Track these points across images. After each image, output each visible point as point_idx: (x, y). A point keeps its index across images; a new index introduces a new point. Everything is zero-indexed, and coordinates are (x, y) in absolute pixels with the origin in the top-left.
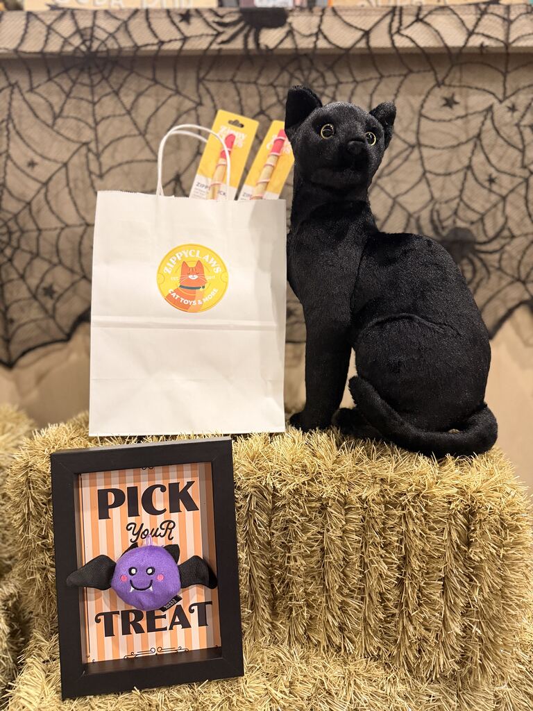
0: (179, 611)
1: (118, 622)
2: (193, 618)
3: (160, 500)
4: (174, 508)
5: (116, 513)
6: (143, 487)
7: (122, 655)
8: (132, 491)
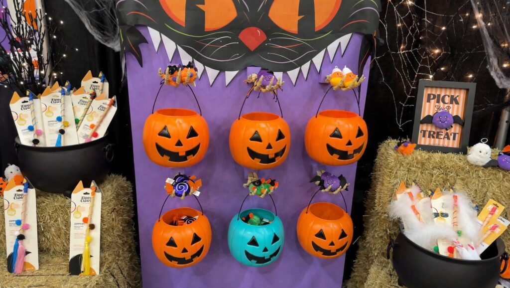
0: (447, 134)
1: (427, 133)
2: (451, 137)
3: (447, 100)
4: (451, 103)
5: (432, 101)
6: (442, 95)
7: (427, 144)
8: (439, 96)
